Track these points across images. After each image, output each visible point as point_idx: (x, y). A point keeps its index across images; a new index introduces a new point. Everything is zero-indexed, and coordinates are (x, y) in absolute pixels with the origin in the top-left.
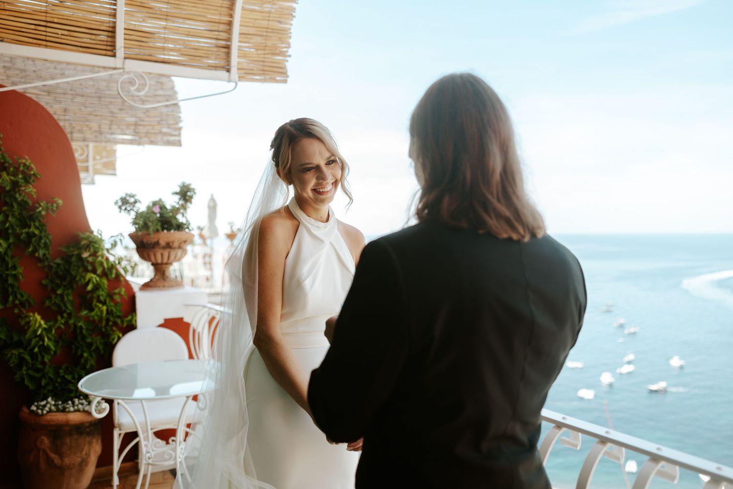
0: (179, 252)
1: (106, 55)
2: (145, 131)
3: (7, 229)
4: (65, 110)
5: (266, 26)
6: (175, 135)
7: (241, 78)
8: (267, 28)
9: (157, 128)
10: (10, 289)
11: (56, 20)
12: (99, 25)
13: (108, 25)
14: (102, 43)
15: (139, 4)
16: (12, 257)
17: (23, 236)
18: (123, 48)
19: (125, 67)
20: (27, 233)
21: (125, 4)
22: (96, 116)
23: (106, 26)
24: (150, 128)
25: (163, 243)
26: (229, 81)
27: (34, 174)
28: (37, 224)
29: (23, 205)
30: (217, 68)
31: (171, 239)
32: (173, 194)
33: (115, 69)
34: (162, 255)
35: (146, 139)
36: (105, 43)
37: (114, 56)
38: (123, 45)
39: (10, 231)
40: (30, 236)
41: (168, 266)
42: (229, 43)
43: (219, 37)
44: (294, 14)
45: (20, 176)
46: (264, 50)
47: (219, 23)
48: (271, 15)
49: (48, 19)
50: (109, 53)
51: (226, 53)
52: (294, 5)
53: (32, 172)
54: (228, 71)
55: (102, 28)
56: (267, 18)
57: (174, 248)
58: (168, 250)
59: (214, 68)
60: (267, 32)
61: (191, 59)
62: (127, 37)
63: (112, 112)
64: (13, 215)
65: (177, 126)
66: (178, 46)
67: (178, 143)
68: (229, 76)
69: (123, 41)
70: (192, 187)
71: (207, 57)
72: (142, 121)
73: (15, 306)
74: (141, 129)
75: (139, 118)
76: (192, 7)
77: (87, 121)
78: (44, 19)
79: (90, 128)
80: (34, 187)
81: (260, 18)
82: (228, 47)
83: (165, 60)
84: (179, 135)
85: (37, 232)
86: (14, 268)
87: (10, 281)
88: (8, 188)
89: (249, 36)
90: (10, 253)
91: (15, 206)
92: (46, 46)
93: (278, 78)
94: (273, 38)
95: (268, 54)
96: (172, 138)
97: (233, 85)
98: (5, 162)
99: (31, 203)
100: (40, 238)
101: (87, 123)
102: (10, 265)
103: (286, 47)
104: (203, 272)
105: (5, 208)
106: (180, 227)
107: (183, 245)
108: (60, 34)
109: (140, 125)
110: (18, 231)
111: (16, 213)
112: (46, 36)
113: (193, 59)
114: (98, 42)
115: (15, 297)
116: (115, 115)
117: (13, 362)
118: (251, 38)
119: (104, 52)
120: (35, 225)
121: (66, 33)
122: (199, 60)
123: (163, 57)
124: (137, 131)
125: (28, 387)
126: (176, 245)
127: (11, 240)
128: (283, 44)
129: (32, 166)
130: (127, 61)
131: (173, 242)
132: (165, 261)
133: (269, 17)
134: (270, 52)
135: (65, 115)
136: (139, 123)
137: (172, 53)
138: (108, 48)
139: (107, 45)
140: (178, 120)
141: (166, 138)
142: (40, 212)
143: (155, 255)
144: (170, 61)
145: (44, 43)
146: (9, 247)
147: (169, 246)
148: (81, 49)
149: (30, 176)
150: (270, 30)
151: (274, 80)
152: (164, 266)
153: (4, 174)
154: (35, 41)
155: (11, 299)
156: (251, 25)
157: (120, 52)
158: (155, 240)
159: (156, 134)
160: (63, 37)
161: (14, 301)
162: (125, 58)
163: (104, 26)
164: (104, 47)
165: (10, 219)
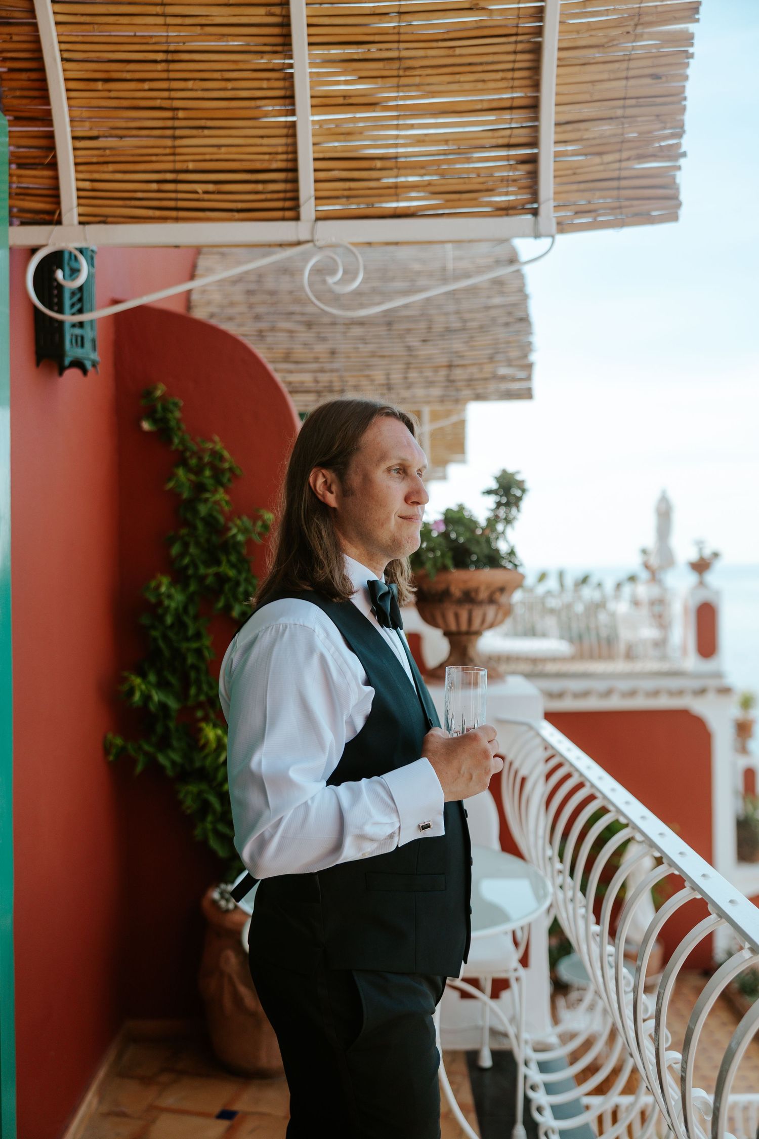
0: (491, 611)
1: (284, 219)
2: (465, 377)
3: (186, 567)
4: (333, 353)
5: (621, 94)
6: (521, 380)
7: (563, 227)
8: (625, 99)
9: (488, 368)
10: (193, 675)
11: (191, 166)
12: (269, 160)
13: (284, 157)
14: (275, 196)
15: (341, 101)
16: (196, 618)
17: (210, 580)
18: (313, 199)
19: (316, 237)
20: (217, 575)
21: (312, 106)
22: (383, 357)
23: (282, 161)
24: (474, 370)
25: (456, 592)
26: (537, 235)
27: (231, 470)
28: (233, 558)
29: (211, 523)
30: (511, 212)
31: (472, 584)
32: (484, 493)
33: (299, 243)
34: (457, 616)
35: (466, 392)
36: (281, 195)
37: (297, 218)
38: (312, 193)
39: (190, 572)
40: (222, 579)
41: (473, 637)
42: (535, 151)
43: (513, 141)
44: (691, 50)
45: (208, 473)
46: (620, 151)
47: (511, 108)
48: (633, 64)
49: (179, 166)
50: (288, 214)
51: (529, 173)
52: (692, 27)
53: (226, 465)
54: (535, 213)
55: (274, 165)
56: (624, 74)
57: (480, 603)
58: (467, 606)
59: (504, 212)
60: (624, 107)
61: (447, 201)
62: (322, 175)
63: (409, 348)
64: (198, 544)
65: (524, 362)
66: (427, 178)
67: (527, 394)
68: (536, 224)
69: (312, 185)
70: (519, 477)
71: (488, 190)
72: (462, 357)
73: (200, 705)
74: (458, 373)
75: (456, 352)
76: (449, 83)
77: (369, 366)
78: (169, 166)
79: (372, 381)
80: (227, 491)
81: (605, 76)
82: (533, 160)
83: (398, 212)
84: (529, 378)
85: (232, 573)
86: (198, 636)
87: (191, 660)
88: (186, 495)
89: (582, 126)
90: (192, 610)
91: (200, 526)
92: (177, 219)
93: (654, 213)
94: (639, 119)
95: (628, 159)
96: (516, 386)
97: (545, 242)
98: (186, 449)
99: (222, 519)
100: (238, 584)
101: (367, 373)
102: (191, 632)
103: (673, 136)
104: (648, 632)
105: (184, 531)
106: (493, 560)
107: (497, 595)
108: (200, 191)
109: (458, 366)
110: (202, 570)
111: (202, 540)
112: (176, 200)
113: (459, 200)
114: (269, 196)
115: (199, 690)
116: (414, 353)
117: (190, 804)
118: (587, 130)
119: (279, 214)
120: (229, 561)
121: (211, 187)
122: (475, 199)
123: (394, 205)
124: (452, 378)
125: (213, 853)
126: (483, 595)
127: (193, 587)
128: (665, 128)
129: (226, 454)
130: (320, 223)
131: (477, 590)
132: (464, 627)
133: (628, 69)
134: (633, 153)
135: (332, 362)
136: (456, 363)
137: (413, 194)
138: (288, 204)
139: (285, 199)
140: (526, 348)
141: (504, 386)
142: (234, 536)
143: (444, 617)
144: (409, 212)
145: (174, 214)
146: (191, 599)
147: (469, 598)
148: (236, 215)
149: (223, 471)
150: (633, 102)
151: (645, 218)
152: (464, 638)
153: (181, 472)
154: (158, 213)
155: (193, 691)
156: (587, 97)
157: (308, 208)
158: (441, 587)
159: (486, 379)
160: (206, 196)
161: (198, 695)
162: (318, 219)
163: (277, 161)
164: (279, 204)
165: (193, 550)
